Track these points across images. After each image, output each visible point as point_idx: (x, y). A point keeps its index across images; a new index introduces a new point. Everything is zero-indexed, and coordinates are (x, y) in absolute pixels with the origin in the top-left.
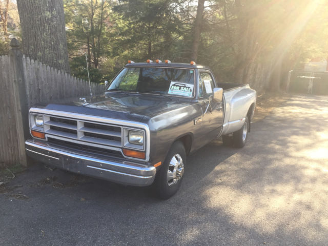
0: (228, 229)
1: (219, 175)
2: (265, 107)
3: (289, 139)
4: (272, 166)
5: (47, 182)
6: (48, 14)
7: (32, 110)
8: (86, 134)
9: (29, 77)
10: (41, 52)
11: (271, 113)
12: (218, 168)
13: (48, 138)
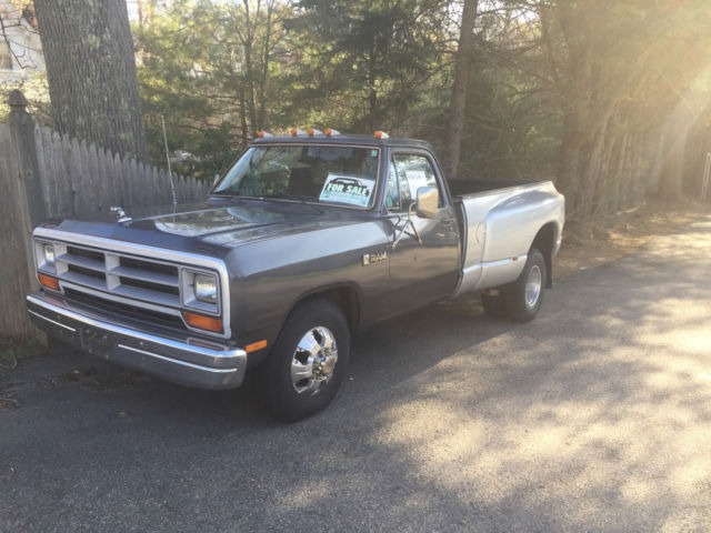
0: (394, 490)
1: (437, 379)
2: (634, 234)
3: (654, 306)
4: (576, 363)
5: (73, 378)
6: (93, 40)
7: (39, 231)
8: (124, 281)
9: (49, 167)
10: (83, 117)
11: (642, 248)
12: (445, 363)
13: (64, 288)
